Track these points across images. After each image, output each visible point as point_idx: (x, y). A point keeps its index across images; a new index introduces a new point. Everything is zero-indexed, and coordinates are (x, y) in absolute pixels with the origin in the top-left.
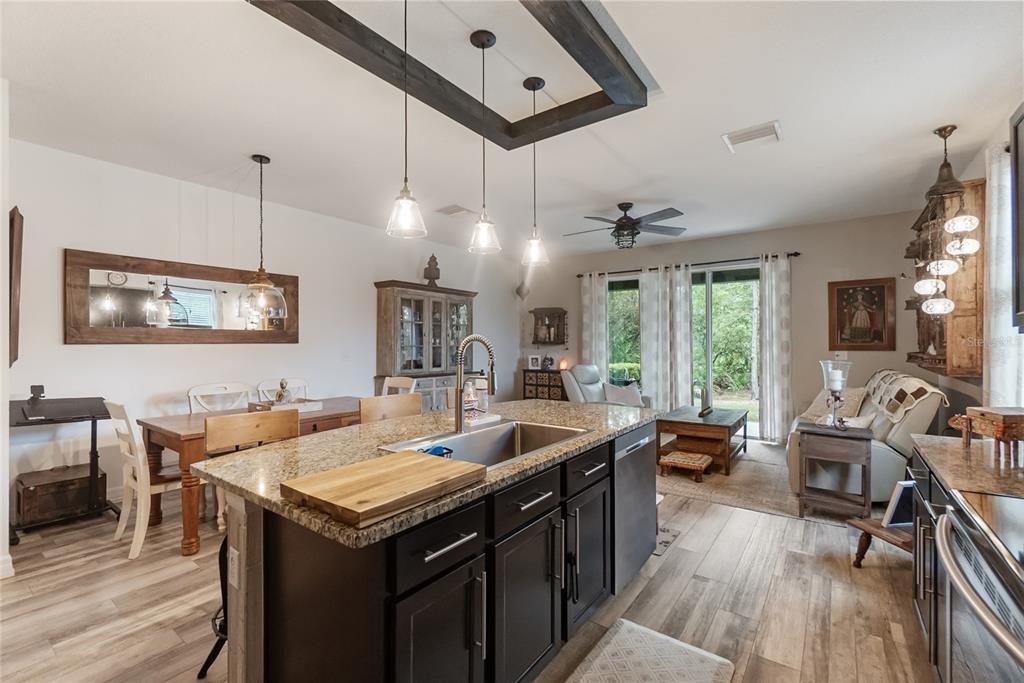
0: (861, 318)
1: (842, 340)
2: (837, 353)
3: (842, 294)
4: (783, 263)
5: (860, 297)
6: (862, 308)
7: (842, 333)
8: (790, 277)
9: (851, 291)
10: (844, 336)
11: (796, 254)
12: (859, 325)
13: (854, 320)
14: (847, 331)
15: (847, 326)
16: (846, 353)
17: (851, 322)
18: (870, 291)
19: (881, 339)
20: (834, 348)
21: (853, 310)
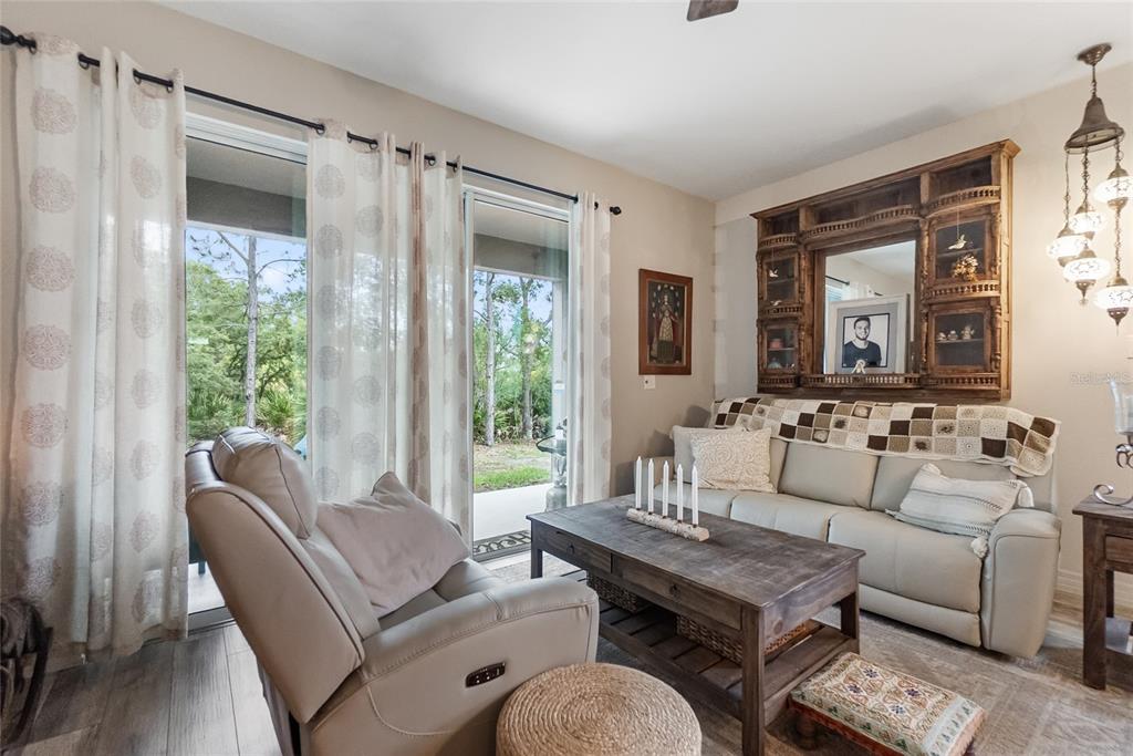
0: (666, 329)
2: (646, 377)
3: (652, 287)
5: (666, 298)
6: (667, 313)
9: (659, 287)
11: (618, 211)
12: (664, 338)
13: (661, 329)
15: (655, 339)
16: (653, 378)
17: (658, 332)
18: (673, 292)
19: (680, 360)
20: (644, 371)
21: (661, 316)
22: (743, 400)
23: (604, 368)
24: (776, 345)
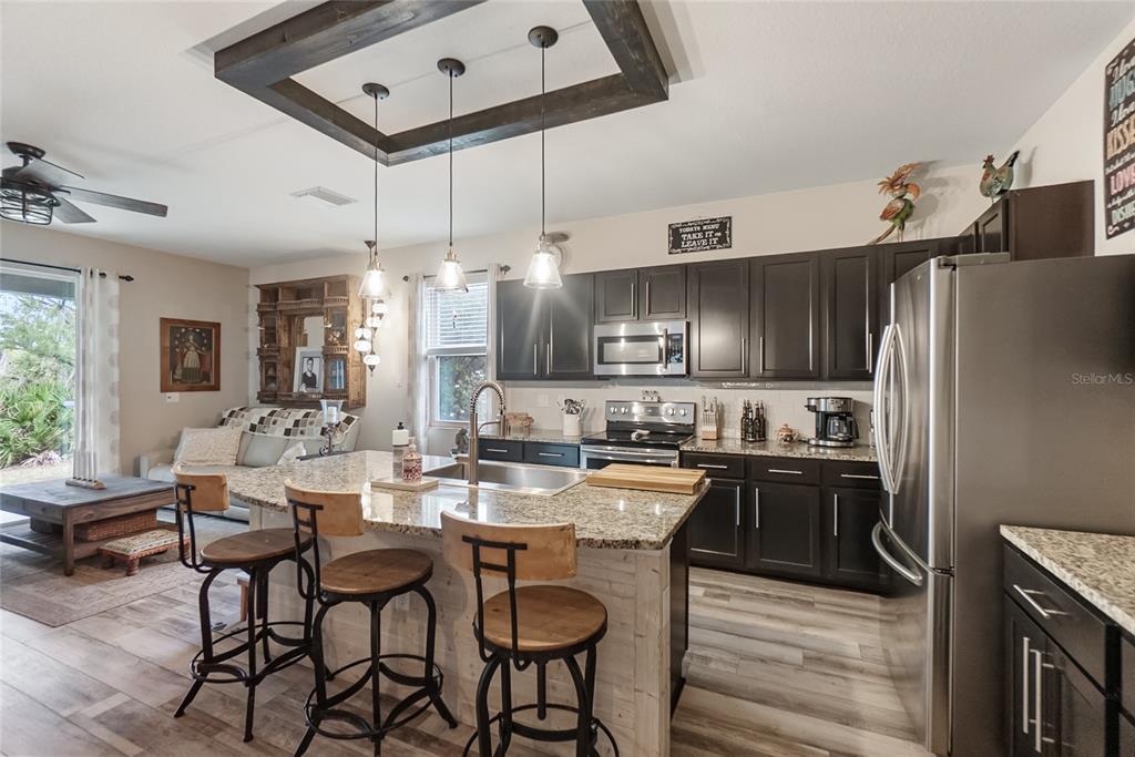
0: (192, 359)
1: (174, 380)
2: (168, 394)
3: (175, 331)
4: (114, 286)
5: (191, 338)
6: (193, 348)
7: (174, 373)
8: (122, 303)
9: (183, 330)
10: (176, 377)
11: (129, 279)
12: (190, 366)
13: (186, 360)
14: (179, 372)
15: (179, 366)
16: (177, 394)
17: (183, 362)
18: (200, 333)
19: (209, 380)
20: (165, 389)
21: (185, 350)
22: (236, 409)
23: (112, 391)
24: (271, 372)
